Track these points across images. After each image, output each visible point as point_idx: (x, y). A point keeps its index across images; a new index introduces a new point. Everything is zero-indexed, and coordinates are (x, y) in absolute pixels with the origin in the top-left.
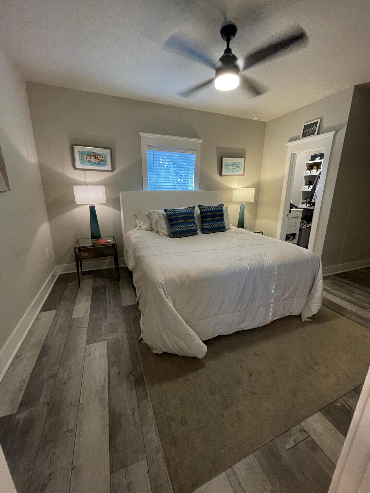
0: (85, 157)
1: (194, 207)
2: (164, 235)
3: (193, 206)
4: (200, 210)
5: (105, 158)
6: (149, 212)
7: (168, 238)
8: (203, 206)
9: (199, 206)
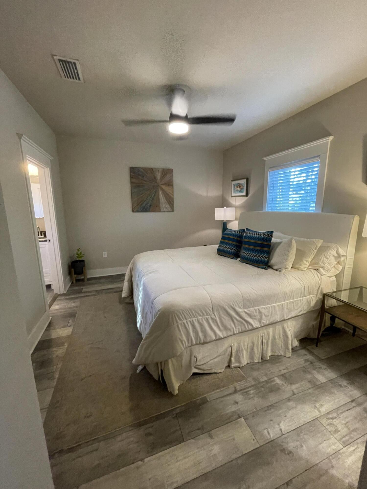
0: (235, 188)
5: (244, 186)
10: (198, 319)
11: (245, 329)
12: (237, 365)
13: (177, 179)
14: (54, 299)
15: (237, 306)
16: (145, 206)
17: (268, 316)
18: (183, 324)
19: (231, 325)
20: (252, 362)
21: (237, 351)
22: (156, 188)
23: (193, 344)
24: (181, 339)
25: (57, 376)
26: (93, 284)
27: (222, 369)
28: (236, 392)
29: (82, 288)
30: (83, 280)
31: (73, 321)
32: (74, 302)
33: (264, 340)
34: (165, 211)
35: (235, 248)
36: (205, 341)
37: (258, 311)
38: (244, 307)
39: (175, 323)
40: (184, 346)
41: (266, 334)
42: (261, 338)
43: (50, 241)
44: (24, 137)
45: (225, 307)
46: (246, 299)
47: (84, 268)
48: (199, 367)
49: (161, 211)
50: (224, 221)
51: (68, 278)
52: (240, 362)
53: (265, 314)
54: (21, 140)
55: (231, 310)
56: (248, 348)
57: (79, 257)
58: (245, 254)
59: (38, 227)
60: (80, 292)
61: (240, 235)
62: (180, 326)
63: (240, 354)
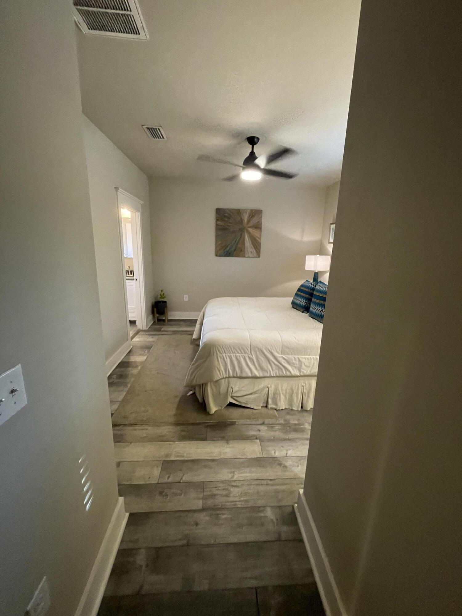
10: (236, 355)
11: (282, 374)
12: (274, 406)
13: (266, 222)
14: (137, 333)
15: (275, 350)
16: (229, 250)
17: (309, 367)
18: (222, 357)
19: (267, 367)
20: (290, 408)
21: (274, 394)
22: (242, 230)
23: (230, 376)
24: (219, 368)
25: (129, 386)
26: (172, 325)
27: (259, 406)
28: (263, 424)
29: (161, 327)
30: (164, 321)
31: (148, 352)
32: (152, 338)
33: (305, 391)
34: (250, 256)
35: (307, 301)
36: (241, 375)
37: (297, 359)
38: (283, 352)
39: (215, 354)
40: (221, 375)
41: (307, 386)
42: (301, 388)
43: (136, 280)
44: (120, 190)
45: (262, 349)
46: (285, 346)
47: (165, 309)
48: (235, 398)
49: (246, 256)
50: (316, 271)
51: (151, 317)
52: (276, 404)
53: (306, 364)
54: (118, 192)
55: (268, 353)
56: (286, 393)
57: (162, 298)
58: (315, 310)
59: (129, 267)
60: (159, 330)
61: (313, 287)
62: (219, 358)
63: (277, 397)
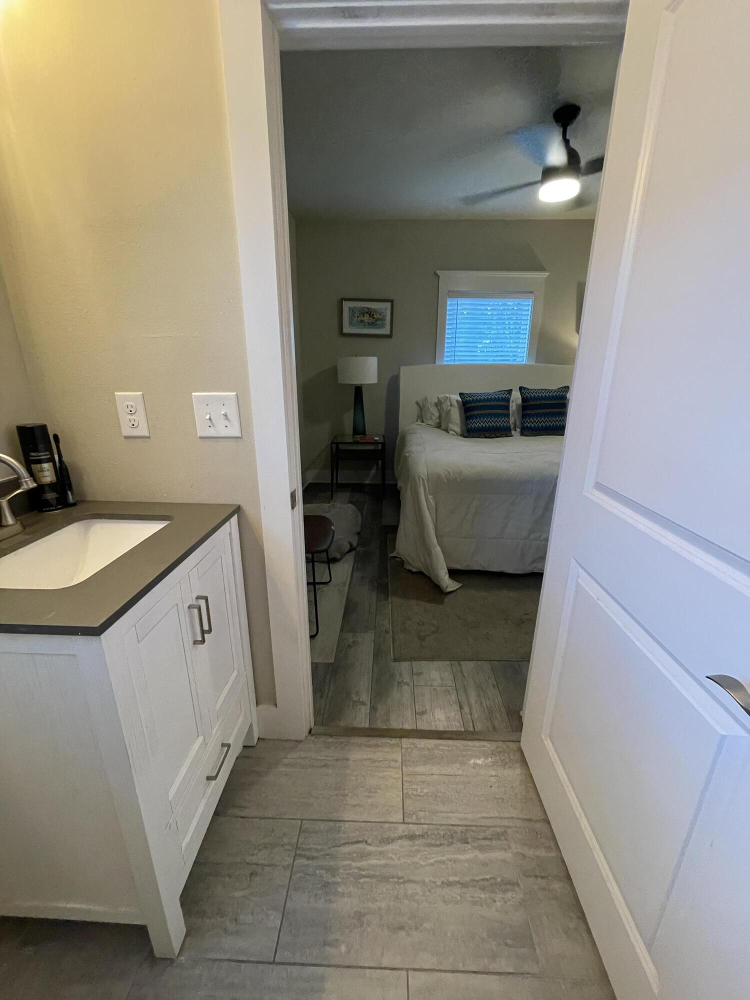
0: (356, 316)
1: (511, 390)
2: (455, 434)
3: (509, 389)
4: (521, 395)
5: (383, 316)
6: (438, 398)
7: (461, 438)
8: (528, 389)
9: (521, 388)
